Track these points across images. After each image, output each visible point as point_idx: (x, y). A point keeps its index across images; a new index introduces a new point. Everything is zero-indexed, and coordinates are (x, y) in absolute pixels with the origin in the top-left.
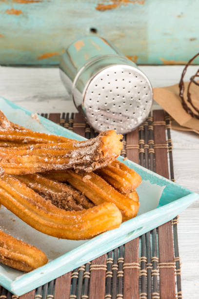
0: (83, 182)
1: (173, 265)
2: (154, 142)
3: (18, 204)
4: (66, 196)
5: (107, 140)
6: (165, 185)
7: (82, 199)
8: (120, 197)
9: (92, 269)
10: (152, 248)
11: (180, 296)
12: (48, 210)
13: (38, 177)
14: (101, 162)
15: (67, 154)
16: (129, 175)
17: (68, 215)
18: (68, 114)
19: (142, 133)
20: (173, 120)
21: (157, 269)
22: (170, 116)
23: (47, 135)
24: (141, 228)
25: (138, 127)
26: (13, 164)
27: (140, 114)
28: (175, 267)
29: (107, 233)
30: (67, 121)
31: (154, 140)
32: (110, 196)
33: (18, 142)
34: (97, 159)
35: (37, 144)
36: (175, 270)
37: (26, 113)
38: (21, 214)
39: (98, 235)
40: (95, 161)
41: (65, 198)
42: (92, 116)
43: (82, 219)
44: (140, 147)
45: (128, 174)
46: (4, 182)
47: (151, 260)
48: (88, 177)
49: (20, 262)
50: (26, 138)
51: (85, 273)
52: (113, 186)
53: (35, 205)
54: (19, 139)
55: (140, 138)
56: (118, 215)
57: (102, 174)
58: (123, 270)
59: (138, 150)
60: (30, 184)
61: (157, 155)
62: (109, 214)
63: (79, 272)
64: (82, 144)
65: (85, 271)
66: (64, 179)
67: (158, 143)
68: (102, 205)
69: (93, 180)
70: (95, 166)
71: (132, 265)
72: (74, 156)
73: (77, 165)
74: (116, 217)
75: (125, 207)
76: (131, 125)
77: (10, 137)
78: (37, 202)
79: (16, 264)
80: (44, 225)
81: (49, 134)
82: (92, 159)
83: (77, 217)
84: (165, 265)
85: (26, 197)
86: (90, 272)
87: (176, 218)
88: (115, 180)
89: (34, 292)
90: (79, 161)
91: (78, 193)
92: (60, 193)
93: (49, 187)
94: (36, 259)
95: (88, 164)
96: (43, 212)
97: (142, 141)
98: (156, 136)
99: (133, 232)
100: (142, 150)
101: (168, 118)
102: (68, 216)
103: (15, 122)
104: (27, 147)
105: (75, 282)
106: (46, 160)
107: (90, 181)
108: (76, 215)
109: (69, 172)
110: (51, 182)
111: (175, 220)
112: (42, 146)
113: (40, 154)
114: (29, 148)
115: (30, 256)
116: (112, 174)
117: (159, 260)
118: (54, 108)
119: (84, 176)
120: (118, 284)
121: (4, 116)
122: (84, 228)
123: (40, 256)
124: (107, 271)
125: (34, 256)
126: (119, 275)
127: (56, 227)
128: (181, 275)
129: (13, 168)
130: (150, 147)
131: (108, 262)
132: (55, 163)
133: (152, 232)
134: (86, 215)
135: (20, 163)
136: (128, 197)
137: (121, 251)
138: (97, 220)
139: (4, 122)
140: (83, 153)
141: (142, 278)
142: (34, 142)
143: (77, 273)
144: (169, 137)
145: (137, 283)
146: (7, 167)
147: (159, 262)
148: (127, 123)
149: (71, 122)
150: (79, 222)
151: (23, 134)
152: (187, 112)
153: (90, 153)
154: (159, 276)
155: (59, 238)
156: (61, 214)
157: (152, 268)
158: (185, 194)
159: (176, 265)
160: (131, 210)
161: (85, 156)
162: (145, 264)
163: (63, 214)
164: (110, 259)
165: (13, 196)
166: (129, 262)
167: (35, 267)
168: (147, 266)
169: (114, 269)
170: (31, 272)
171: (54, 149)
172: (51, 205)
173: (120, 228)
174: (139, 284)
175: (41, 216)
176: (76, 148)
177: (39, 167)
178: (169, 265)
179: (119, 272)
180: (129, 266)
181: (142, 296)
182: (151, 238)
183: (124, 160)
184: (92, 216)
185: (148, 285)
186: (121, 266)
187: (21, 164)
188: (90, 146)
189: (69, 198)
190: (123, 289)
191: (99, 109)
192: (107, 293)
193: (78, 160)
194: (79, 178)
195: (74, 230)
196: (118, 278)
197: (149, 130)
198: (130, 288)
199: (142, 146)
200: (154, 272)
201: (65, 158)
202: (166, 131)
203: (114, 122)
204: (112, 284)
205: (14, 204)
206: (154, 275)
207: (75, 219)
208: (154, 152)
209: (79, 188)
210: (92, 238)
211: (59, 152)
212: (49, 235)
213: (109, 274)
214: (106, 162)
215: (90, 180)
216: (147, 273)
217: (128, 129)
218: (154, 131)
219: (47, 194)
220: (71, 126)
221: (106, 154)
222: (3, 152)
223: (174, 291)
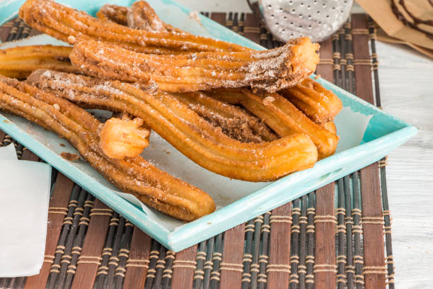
0: (263, 105)
1: (381, 220)
2: (354, 57)
3: (177, 131)
4: (239, 123)
5: (299, 50)
6: (371, 114)
7: (261, 128)
8: (313, 127)
9: (272, 221)
10: (352, 197)
11: (390, 262)
12: (218, 140)
13: (202, 96)
14: (289, 79)
15: (242, 68)
16: (326, 99)
17: (245, 148)
18: (236, 14)
19: (337, 43)
20: (378, 27)
21: (359, 225)
22: (375, 23)
23: (214, 41)
24: (341, 169)
25: (332, 36)
26: (169, 78)
27: (336, 18)
28: (384, 223)
29: (297, 174)
30: (235, 23)
31: (353, 53)
32: (300, 126)
33: (175, 49)
34: (283, 76)
35: (202, 53)
36: (384, 227)
37: (183, 10)
38: (180, 145)
39: (285, 176)
40: (281, 78)
41: (238, 126)
42: (272, 18)
43: (265, 153)
44: (335, 63)
45: (325, 97)
46: (157, 101)
47: (352, 212)
48: (270, 99)
49: (178, 207)
50: (186, 44)
51: (263, 226)
52: (304, 112)
53: (200, 134)
54: (176, 45)
55: (334, 51)
56: (313, 151)
57: (290, 95)
58: (314, 225)
59: (331, 67)
60: (191, 105)
61: (358, 75)
62: (301, 149)
63: (255, 224)
64: (263, 54)
65: (263, 224)
66: (236, 101)
67: (359, 58)
68: (291, 136)
69: (277, 103)
70: (280, 85)
71: (326, 218)
72: (252, 70)
73: (255, 82)
74: (311, 153)
75: (319, 141)
76: (323, 32)
77: (165, 41)
78: (203, 129)
79: (173, 210)
80: (210, 160)
81: (217, 40)
82: (276, 75)
83: (258, 152)
84: (371, 220)
85: (187, 122)
86: (270, 225)
87: (384, 159)
88: (307, 105)
89: (196, 247)
90: (259, 77)
91: (256, 120)
92: (231, 119)
93: (216, 110)
94: (201, 204)
95: (271, 82)
96: (210, 143)
97: (338, 55)
98: (356, 48)
99: (328, 175)
100: (338, 67)
101: (372, 24)
102: (245, 150)
103: (167, 22)
104: (188, 56)
105: (250, 237)
106: (214, 73)
107: (272, 105)
108: (256, 148)
109: (244, 91)
110: (219, 103)
111: (383, 161)
112: (209, 55)
113: (206, 66)
114: (191, 58)
115: (193, 200)
116: (303, 96)
117: (362, 213)
118: (217, 5)
119: (264, 97)
120: (307, 242)
121: (154, 13)
122: (267, 166)
123: (206, 201)
124: (292, 225)
125: (197, 200)
126: (309, 231)
127: (228, 163)
128: (392, 235)
129: (169, 83)
130: (347, 63)
131: (293, 213)
132: (225, 79)
133: (352, 175)
134: (269, 149)
135: (178, 76)
136: (323, 128)
137: (311, 199)
138: (285, 156)
139: (155, 21)
140: (264, 66)
141: (339, 236)
142: (196, 50)
143: (253, 226)
144: (374, 51)
145: (333, 242)
146: (160, 82)
147: (362, 216)
148: (318, 29)
149: (240, 25)
150: (260, 158)
151: (181, 38)
152: (398, 18)
153: (274, 66)
154: (363, 234)
155: (232, 178)
156: (234, 147)
157: (352, 223)
158: (398, 127)
159: (384, 221)
160: (329, 145)
161: (267, 70)
162: (343, 218)
163: (237, 146)
164: (296, 209)
165: (170, 120)
166: (321, 214)
167: (199, 215)
168: (347, 220)
169: (302, 222)
170: (195, 222)
171: (224, 60)
172: (221, 133)
173: (314, 168)
174: (336, 245)
175: (206, 147)
176: (255, 60)
177: (203, 83)
178: (376, 220)
179: (309, 227)
180: (322, 219)
181: (339, 259)
182: (351, 183)
183: (315, 78)
184: (279, 151)
185: (347, 245)
186: (311, 219)
187: (179, 79)
188: (274, 57)
189: (244, 126)
190: (314, 250)
191: (281, 9)
192: (293, 253)
193: (257, 75)
194: (258, 99)
195: (253, 168)
196: (308, 235)
197: (347, 41)
198: (324, 248)
199: (337, 60)
200: (355, 229)
201: (240, 72)
202: (370, 43)
203: (301, 27)
204: (299, 242)
205: (171, 131)
206: (355, 233)
207: (254, 154)
208: (353, 70)
209: (257, 113)
210: (277, 179)
211: (232, 63)
212: (218, 173)
213: (295, 228)
214: (296, 80)
215: (273, 103)
216: (346, 230)
217: (319, 38)
218: (353, 41)
219: (214, 119)
220: (241, 30)
221: (297, 69)
222: (156, 60)
223: (383, 255)
